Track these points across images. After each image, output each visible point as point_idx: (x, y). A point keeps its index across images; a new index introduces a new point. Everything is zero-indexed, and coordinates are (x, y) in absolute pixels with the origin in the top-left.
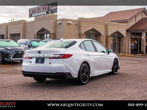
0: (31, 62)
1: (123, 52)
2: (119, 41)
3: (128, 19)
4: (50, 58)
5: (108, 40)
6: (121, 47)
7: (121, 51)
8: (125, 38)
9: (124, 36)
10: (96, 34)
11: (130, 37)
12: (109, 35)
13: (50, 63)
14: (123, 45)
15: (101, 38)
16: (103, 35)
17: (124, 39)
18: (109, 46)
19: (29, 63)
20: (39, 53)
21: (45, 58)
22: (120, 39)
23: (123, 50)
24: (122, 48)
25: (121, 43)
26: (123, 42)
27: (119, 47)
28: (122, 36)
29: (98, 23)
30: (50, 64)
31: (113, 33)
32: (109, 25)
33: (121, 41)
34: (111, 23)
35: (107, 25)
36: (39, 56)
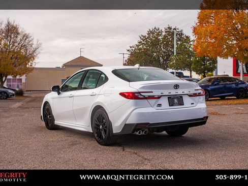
0: (159, 105)
4: (190, 96)
20: (176, 88)
21: (183, 96)
30: (193, 105)
36: (177, 94)
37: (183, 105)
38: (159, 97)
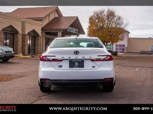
1: (39, 53)
2: (34, 41)
3: (43, 17)
4: (92, 60)
5: (25, 40)
6: (36, 47)
7: (36, 51)
8: (41, 38)
9: (39, 35)
10: (14, 32)
11: (45, 37)
12: (26, 33)
13: (93, 67)
14: (38, 45)
15: (19, 36)
16: (21, 34)
17: (39, 38)
18: (26, 46)
19: (57, 67)
20: (76, 54)
21: (84, 60)
22: (35, 39)
23: (39, 51)
24: (38, 49)
25: (36, 42)
26: (39, 42)
27: (34, 47)
28: (38, 35)
29: (16, 19)
31: (30, 32)
32: (26, 22)
33: (36, 41)
34: (28, 20)
35: (24, 22)
36: (77, 58)
37: (83, 67)
38: (61, 61)
